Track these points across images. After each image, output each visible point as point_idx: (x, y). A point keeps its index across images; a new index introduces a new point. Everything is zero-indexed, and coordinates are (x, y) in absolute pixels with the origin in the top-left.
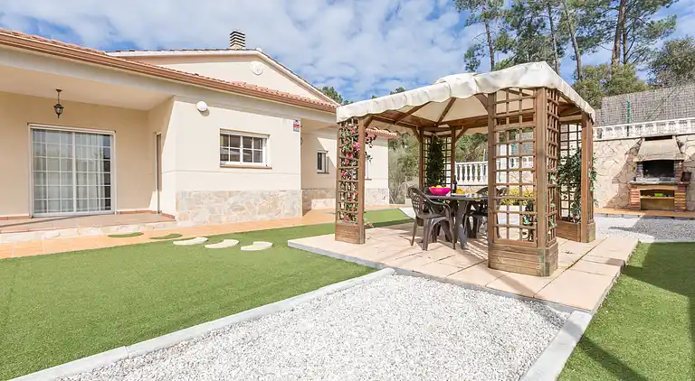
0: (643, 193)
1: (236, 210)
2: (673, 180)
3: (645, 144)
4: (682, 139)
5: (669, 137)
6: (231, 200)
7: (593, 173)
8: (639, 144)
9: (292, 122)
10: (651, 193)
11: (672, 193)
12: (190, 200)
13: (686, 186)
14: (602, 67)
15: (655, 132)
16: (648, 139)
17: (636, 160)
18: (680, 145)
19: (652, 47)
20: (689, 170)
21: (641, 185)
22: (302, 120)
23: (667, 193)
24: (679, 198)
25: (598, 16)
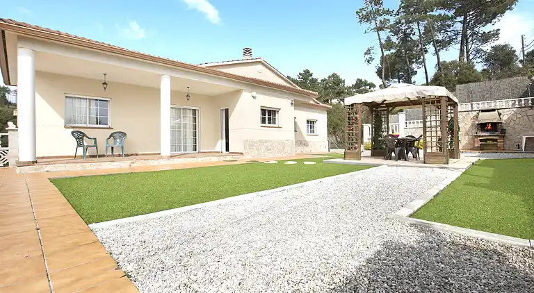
0: (481, 141)
1: (268, 150)
2: (496, 133)
3: (481, 114)
4: (501, 111)
5: (494, 110)
6: (266, 145)
7: (459, 128)
8: (478, 113)
9: (290, 101)
10: (486, 140)
11: (496, 140)
12: (250, 145)
13: (503, 137)
14: (453, 62)
15: (486, 107)
16: (483, 111)
17: (477, 123)
18: (500, 114)
19: (484, 49)
20: (505, 128)
21: (479, 136)
22: (295, 100)
23: (493, 140)
24: (500, 143)
25: (449, 26)
